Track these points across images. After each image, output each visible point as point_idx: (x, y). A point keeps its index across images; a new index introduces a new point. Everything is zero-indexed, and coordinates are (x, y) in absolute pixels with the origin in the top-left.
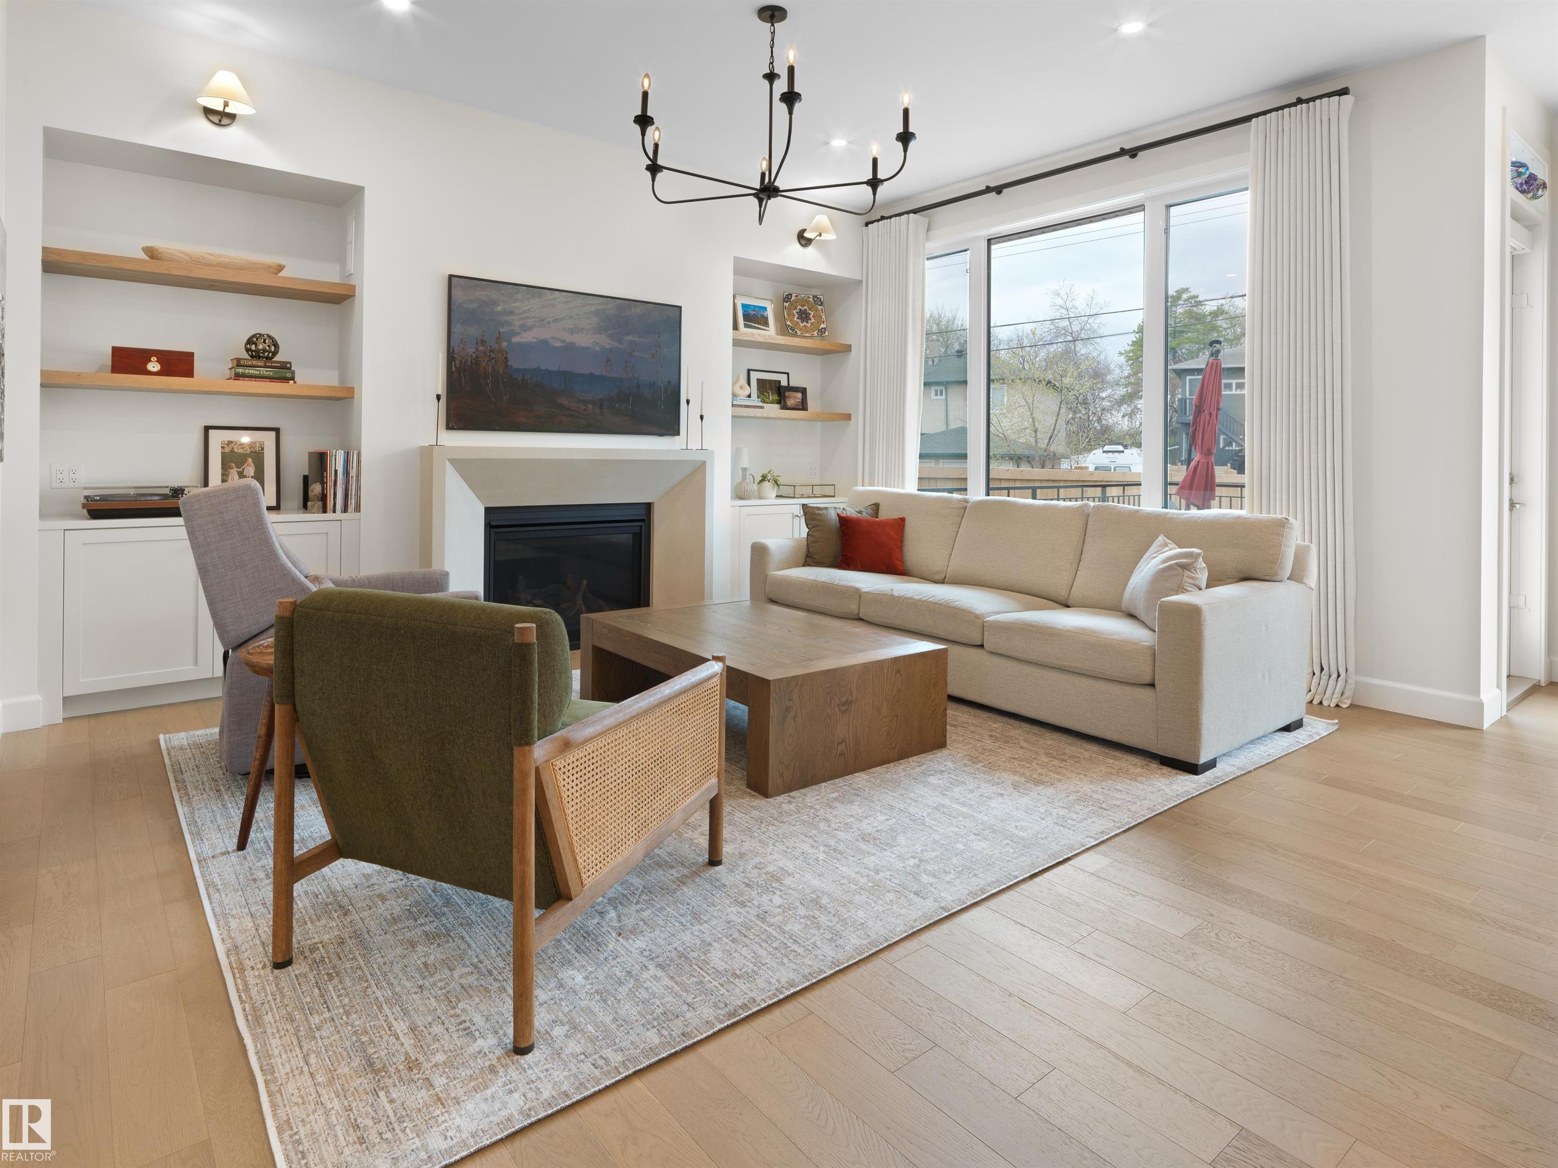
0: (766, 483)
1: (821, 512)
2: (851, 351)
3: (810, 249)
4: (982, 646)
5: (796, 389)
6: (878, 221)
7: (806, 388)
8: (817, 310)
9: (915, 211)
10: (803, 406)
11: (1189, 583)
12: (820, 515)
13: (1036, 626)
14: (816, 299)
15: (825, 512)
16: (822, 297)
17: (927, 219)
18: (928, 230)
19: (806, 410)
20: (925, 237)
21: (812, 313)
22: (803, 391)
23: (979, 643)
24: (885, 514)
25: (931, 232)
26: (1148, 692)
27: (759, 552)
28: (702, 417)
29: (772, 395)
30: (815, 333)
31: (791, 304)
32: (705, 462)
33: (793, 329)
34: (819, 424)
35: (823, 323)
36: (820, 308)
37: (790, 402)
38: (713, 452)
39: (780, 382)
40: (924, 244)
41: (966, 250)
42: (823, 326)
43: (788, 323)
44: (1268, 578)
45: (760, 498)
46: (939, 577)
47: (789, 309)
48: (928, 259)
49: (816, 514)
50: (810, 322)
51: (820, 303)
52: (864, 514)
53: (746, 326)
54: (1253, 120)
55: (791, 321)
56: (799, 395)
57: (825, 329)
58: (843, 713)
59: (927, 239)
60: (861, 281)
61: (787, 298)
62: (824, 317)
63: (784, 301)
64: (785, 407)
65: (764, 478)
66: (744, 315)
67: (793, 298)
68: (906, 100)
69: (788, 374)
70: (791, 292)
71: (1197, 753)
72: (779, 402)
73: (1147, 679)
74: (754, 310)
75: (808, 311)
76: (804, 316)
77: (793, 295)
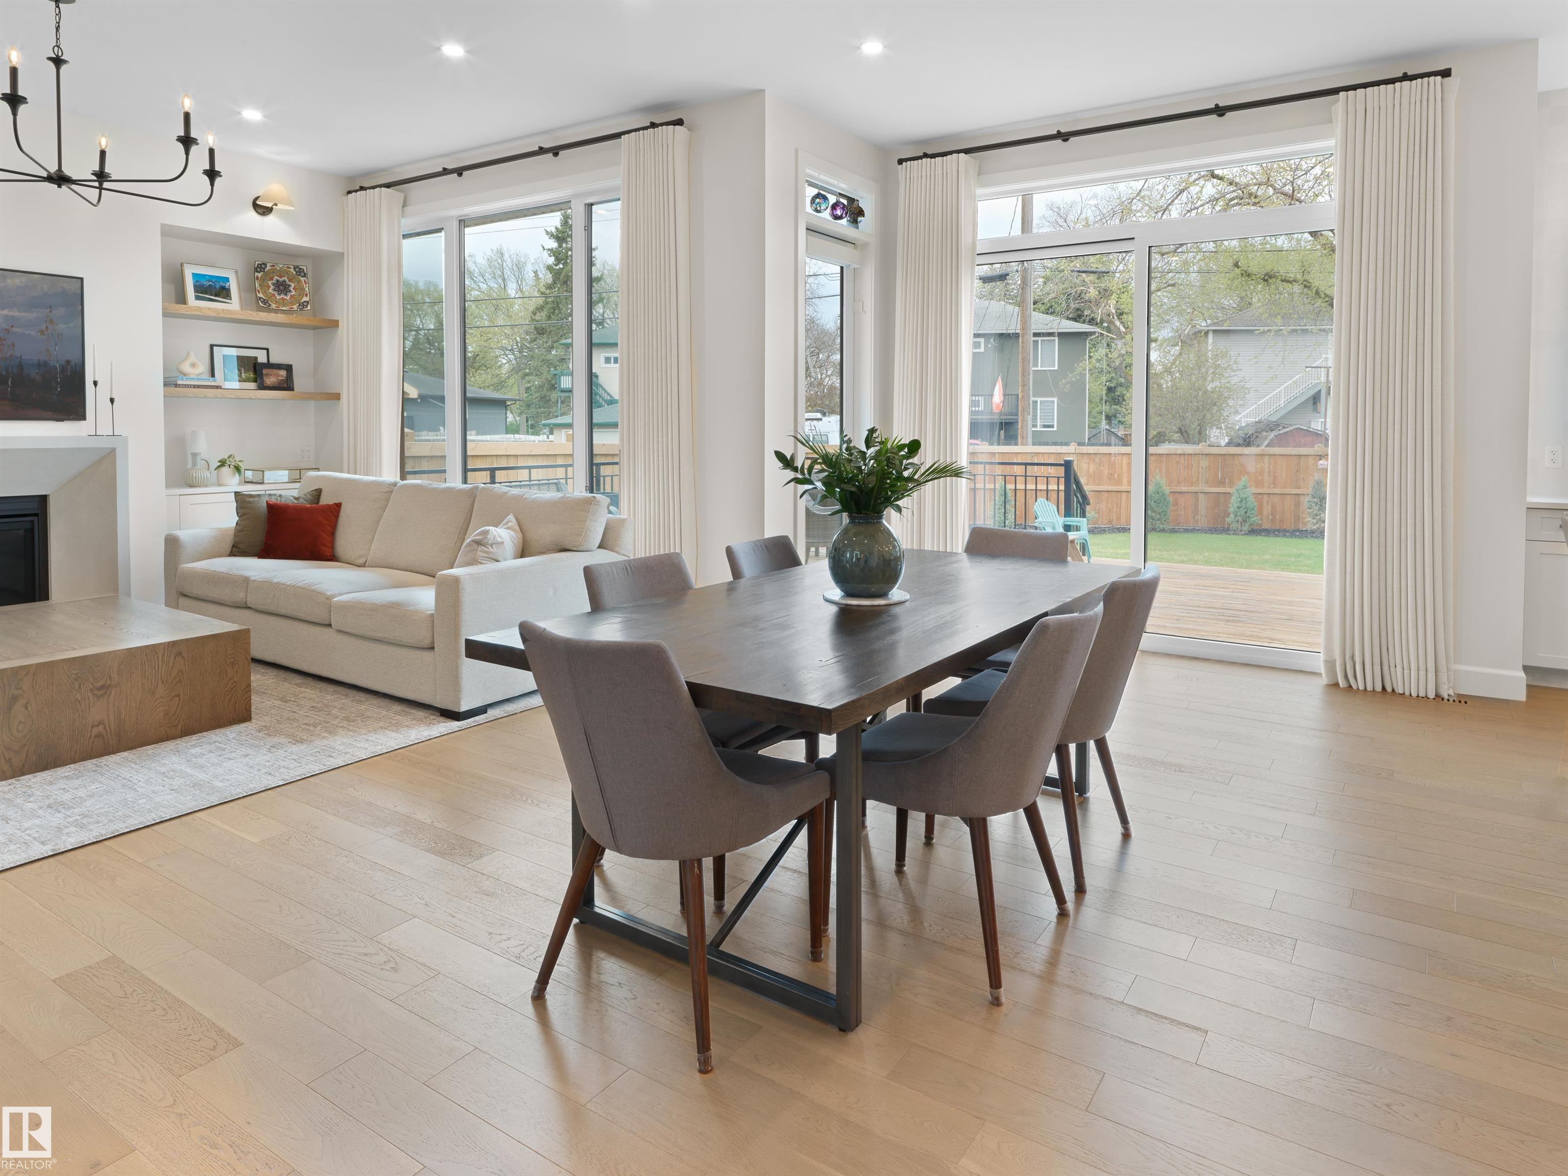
0: (225, 470)
1: (252, 499)
2: (338, 327)
3: (270, 218)
4: (330, 625)
5: (279, 367)
6: (356, 191)
7: (291, 366)
8: (299, 282)
9: (388, 186)
10: (287, 385)
11: (482, 557)
12: (250, 502)
13: (364, 603)
14: (297, 270)
15: (256, 499)
16: (304, 268)
17: (402, 195)
18: (404, 205)
19: (293, 390)
20: (401, 213)
21: (293, 285)
22: (289, 368)
23: (327, 622)
24: (325, 500)
25: (407, 208)
26: (427, 655)
27: (172, 544)
28: (112, 400)
29: (245, 372)
30: (295, 307)
31: (266, 274)
32: (115, 448)
33: (264, 302)
34: (313, 402)
35: (306, 295)
36: (302, 279)
37: (269, 381)
38: (127, 437)
39: (256, 358)
40: (399, 221)
41: (439, 230)
42: (305, 299)
43: (261, 295)
44: (575, 549)
45: (220, 485)
46: (361, 561)
47: (263, 280)
48: (405, 236)
49: (246, 502)
50: (289, 294)
51: (302, 274)
52: (301, 500)
53: (197, 298)
54: (622, 136)
55: (265, 293)
56: (283, 373)
57: (307, 302)
58: (98, 697)
59: (403, 215)
60: (343, 253)
61: (261, 267)
62: (307, 289)
63: (256, 270)
64: (262, 387)
65: (223, 463)
66: (195, 286)
67: (268, 268)
68: (188, 104)
69: (267, 350)
70: (265, 261)
71: (458, 702)
72: (255, 381)
73: (427, 642)
74: (210, 281)
75: (288, 283)
76: (282, 288)
77: (268, 265)
